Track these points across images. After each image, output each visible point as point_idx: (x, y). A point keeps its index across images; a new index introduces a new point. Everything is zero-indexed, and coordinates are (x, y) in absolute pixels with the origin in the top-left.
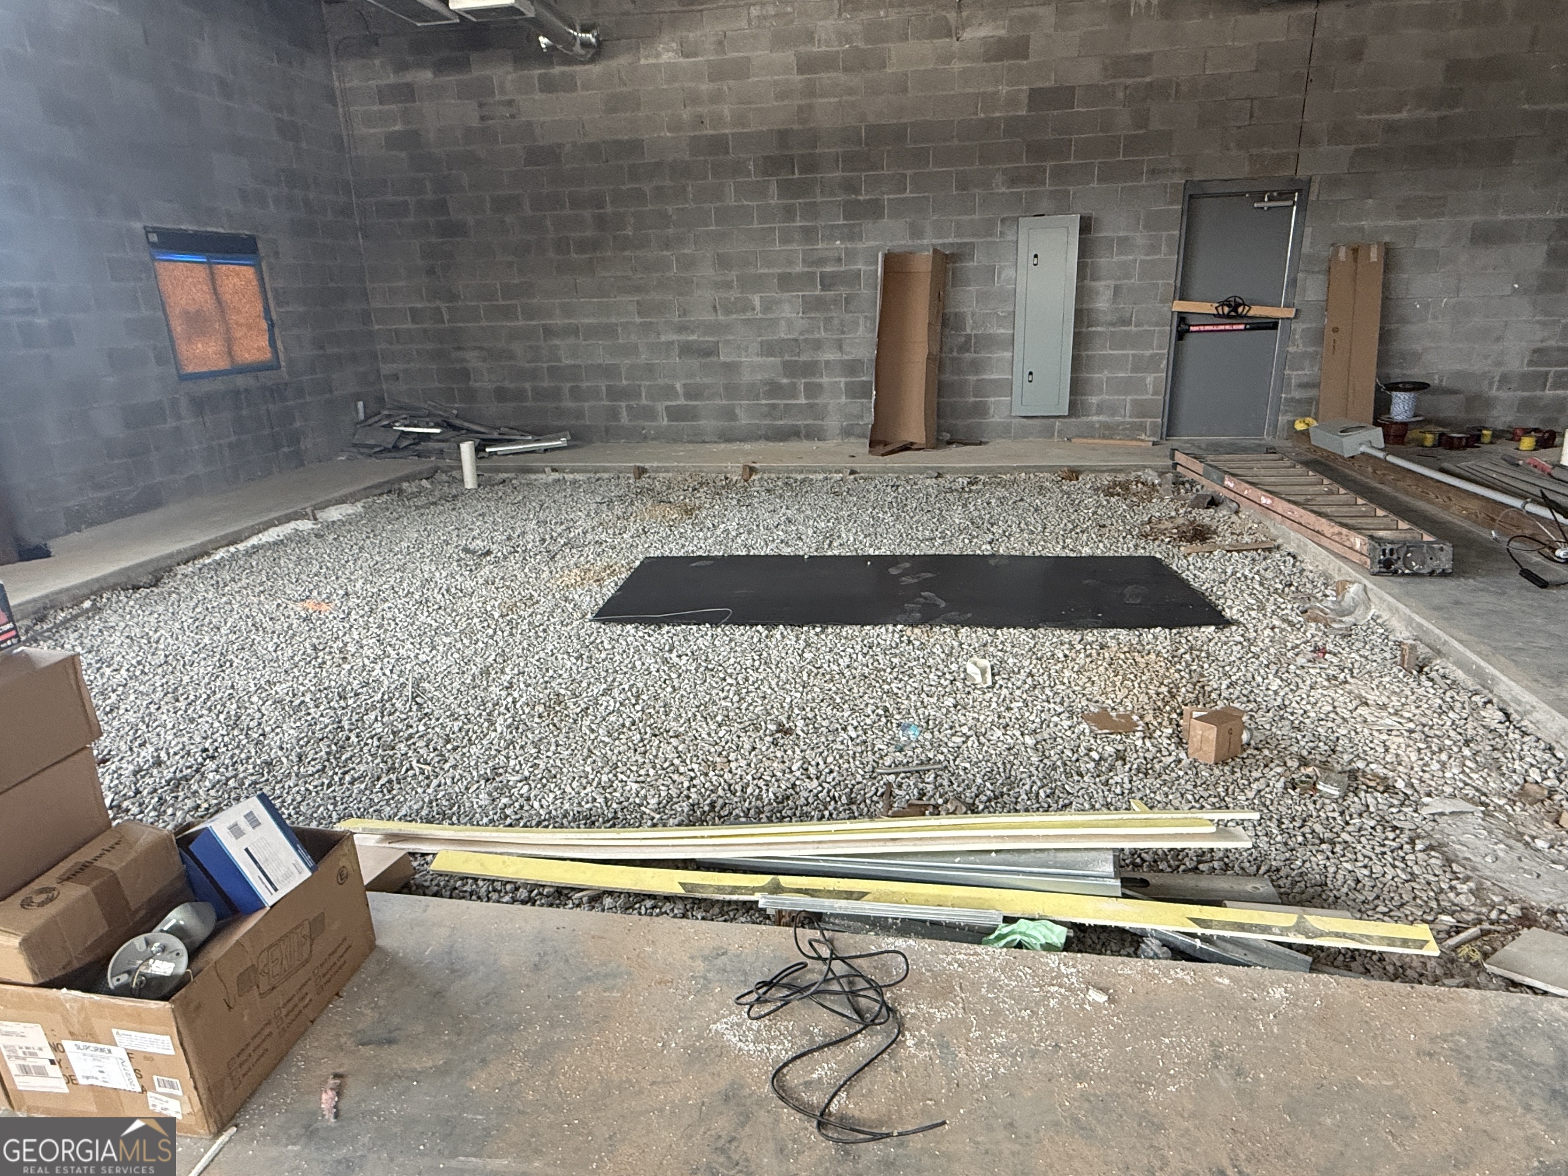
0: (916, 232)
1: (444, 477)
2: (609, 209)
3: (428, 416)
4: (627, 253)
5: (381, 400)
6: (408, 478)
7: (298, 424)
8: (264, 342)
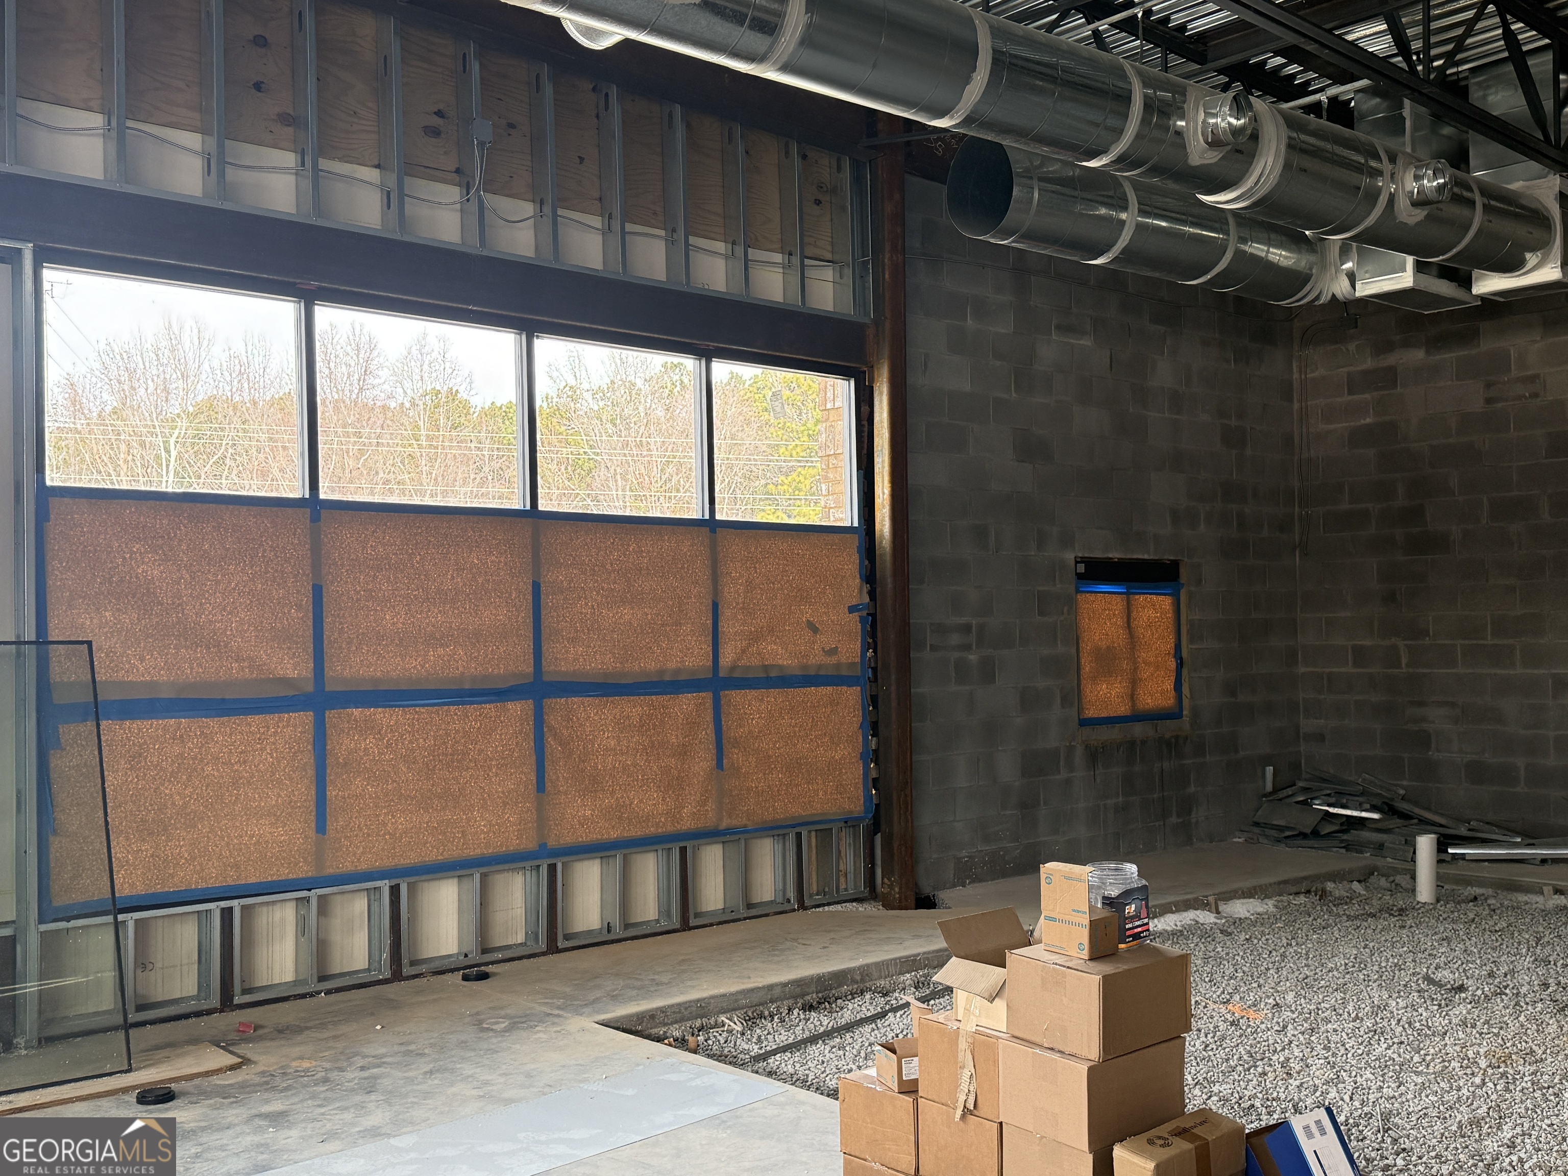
1: (1383, 882)
3: (1362, 794)
6: (1336, 877)
8: (1169, 685)
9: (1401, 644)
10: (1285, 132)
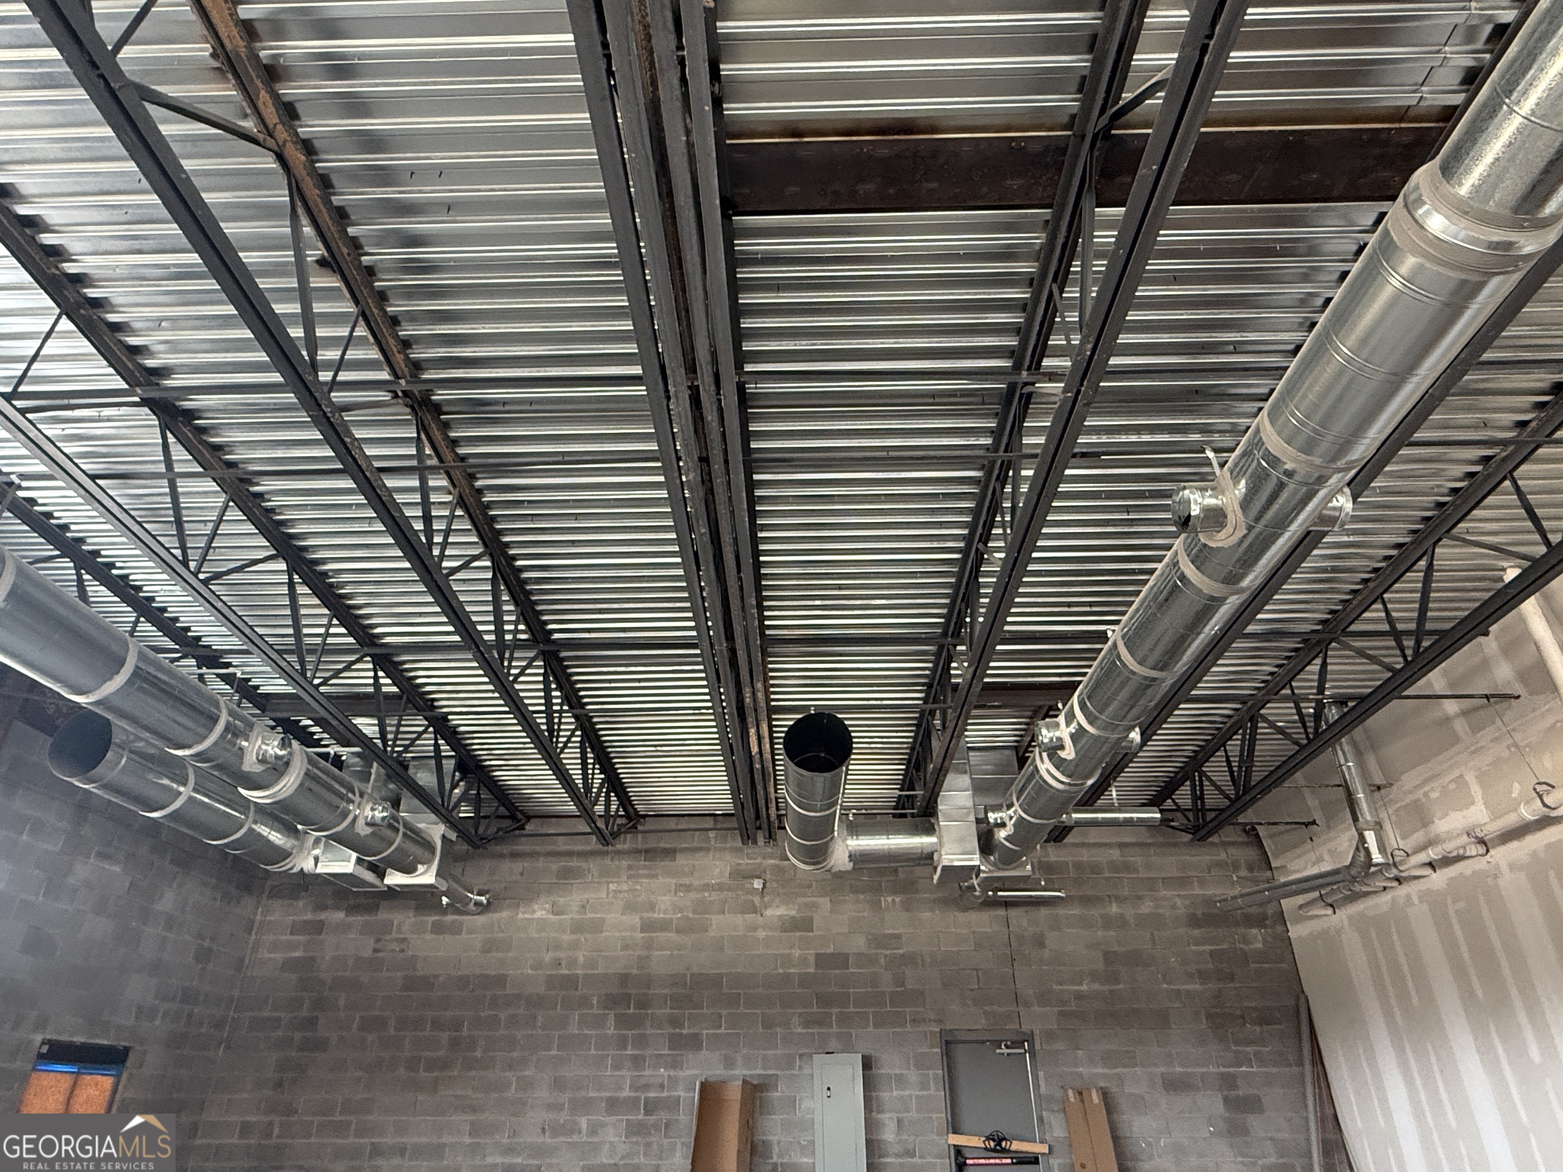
0: (729, 1063)
2: (465, 1032)
4: (473, 1073)
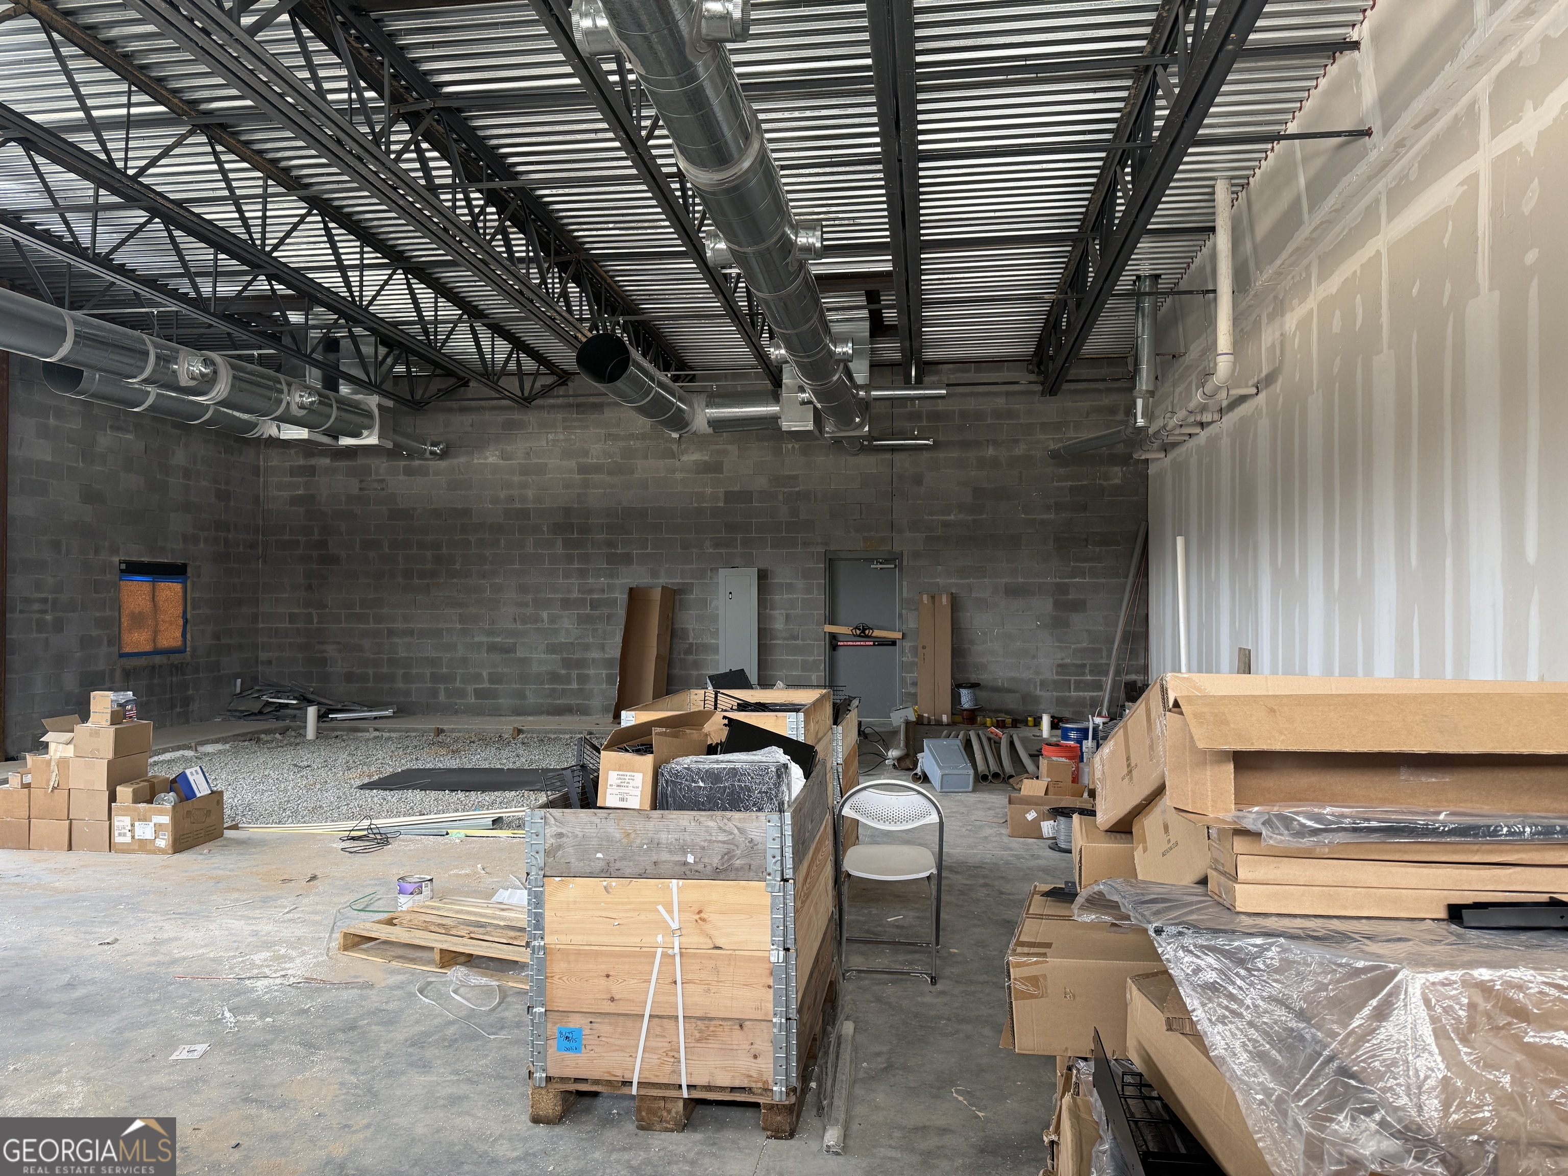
1: (293, 733)
2: (444, 550)
3: (290, 691)
4: (455, 580)
5: (255, 679)
6: (266, 732)
7: (191, 692)
8: (178, 634)
9: (314, 612)
10: (231, 372)
